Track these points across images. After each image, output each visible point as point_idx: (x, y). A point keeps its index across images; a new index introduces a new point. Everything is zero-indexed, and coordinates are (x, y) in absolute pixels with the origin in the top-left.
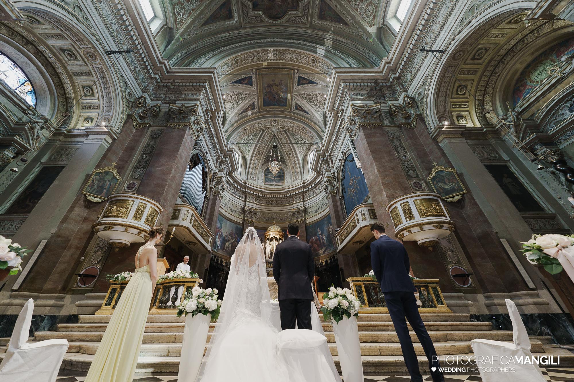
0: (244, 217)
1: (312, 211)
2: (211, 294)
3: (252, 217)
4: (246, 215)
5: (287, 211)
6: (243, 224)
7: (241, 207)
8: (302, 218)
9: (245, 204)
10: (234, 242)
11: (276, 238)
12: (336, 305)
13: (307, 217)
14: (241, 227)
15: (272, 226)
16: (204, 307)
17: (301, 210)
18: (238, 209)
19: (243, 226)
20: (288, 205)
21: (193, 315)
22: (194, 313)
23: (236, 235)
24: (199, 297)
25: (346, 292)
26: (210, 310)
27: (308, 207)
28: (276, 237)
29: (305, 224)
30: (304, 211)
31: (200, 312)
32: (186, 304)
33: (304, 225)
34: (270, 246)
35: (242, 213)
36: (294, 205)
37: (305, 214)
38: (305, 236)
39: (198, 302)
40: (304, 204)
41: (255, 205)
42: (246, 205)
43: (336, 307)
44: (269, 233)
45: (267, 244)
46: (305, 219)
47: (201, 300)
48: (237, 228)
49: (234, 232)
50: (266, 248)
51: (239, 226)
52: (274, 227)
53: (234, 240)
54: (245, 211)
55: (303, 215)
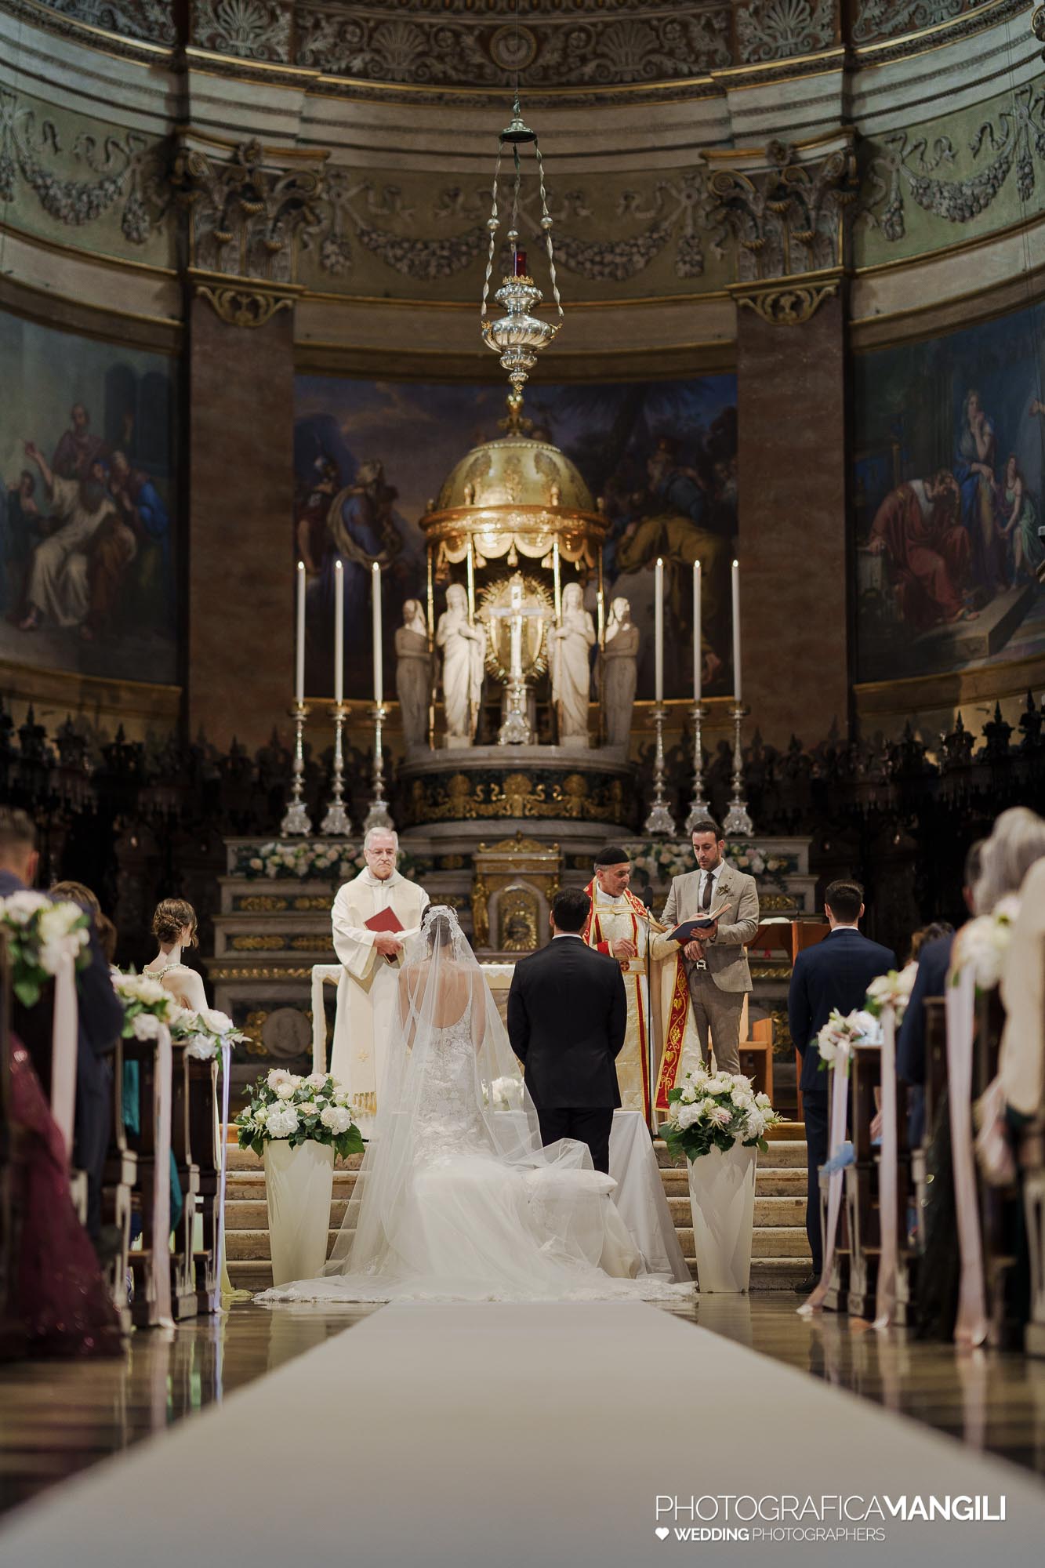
0: (182, 254)
1: (924, 189)
2: (326, 1090)
3: (261, 254)
4: (200, 229)
5: (664, 161)
6: (184, 335)
7: (134, 134)
8: (816, 259)
9: (181, 98)
10: (108, 527)
11: (531, 568)
12: (696, 1120)
13: (874, 249)
14: (164, 363)
15: (495, 452)
16: (319, 1124)
17: (812, 170)
18: (116, 163)
19: (183, 359)
20: (669, 96)
21: (292, 1144)
22: (293, 1140)
23: (121, 460)
24: (296, 1099)
25: (733, 1087)
26: (335, 1132)
27: (896, 136)
28: (530, 552)
29: (849, 330)
30: (841, 182)
31: (310, 1137)
32: (266, 1118)
33: (835, 348)
34: (477, 632)
35: (158, 215)
36: (738, 98)
37: (853, 218)
38: (837, 456)
39: (300, 1113)
40: (848, 98)
41: (294, 99)
42: (197, 109)
43: (695, 1126)
44: (466, 522)
45: (455, 621)
46: (850, 280)
47: (309, 1108)
48: (121, 380)
49: (97, 428)
50: (440, 653)
51: (140, 362)
52: (513, 465)
53: (107, 507)
54: (190, 182)
55: (834, 228)
